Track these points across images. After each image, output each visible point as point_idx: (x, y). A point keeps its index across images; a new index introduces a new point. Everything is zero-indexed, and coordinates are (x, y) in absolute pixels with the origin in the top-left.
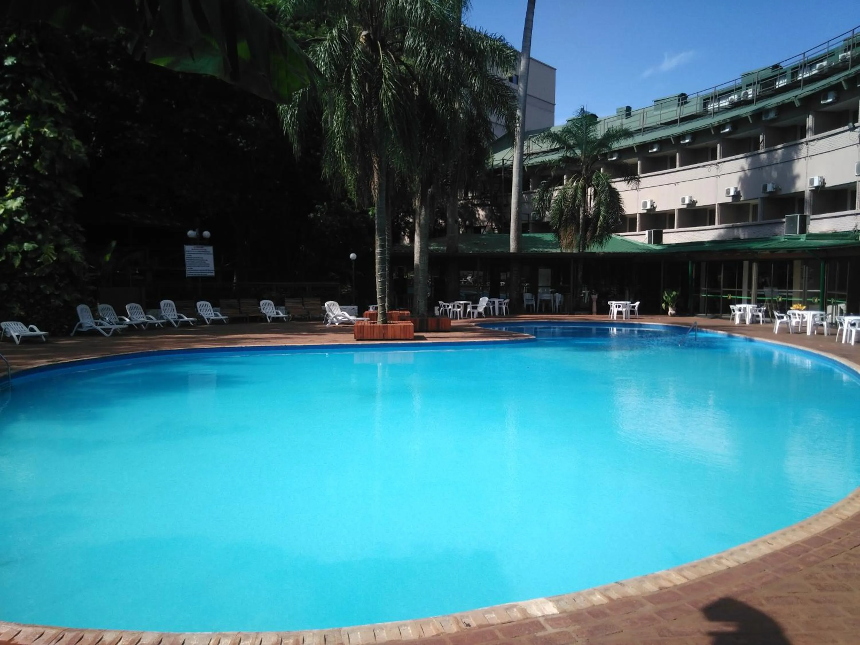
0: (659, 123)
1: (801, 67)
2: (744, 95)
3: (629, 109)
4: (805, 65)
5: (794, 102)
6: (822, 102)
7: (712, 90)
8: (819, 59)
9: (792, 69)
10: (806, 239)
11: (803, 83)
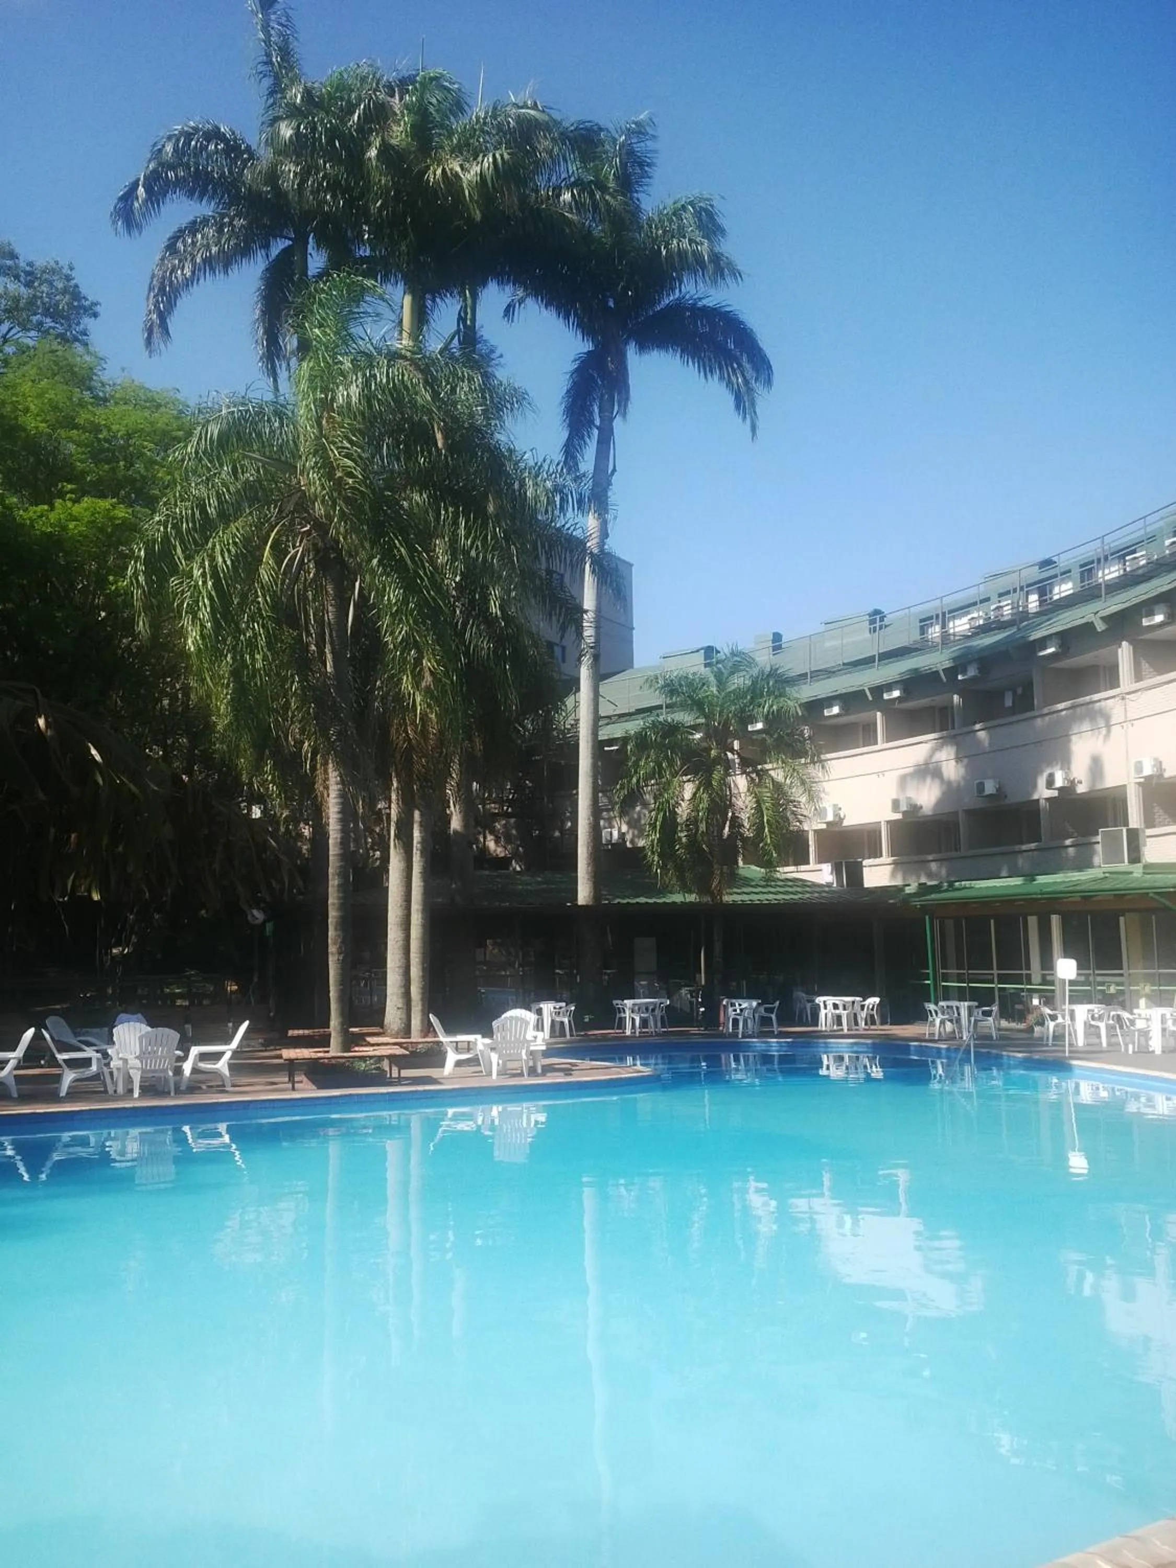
0: (841, 662)
1: (1099, 560)
3: (777, 637)
4: (1106, 558)
5: (1092, 623)
6: (1145, 622)
7: (937, 603)
8: (1128, 547)
9: (1082, 566)
10: (1144, 873)
11: (1106, 589)
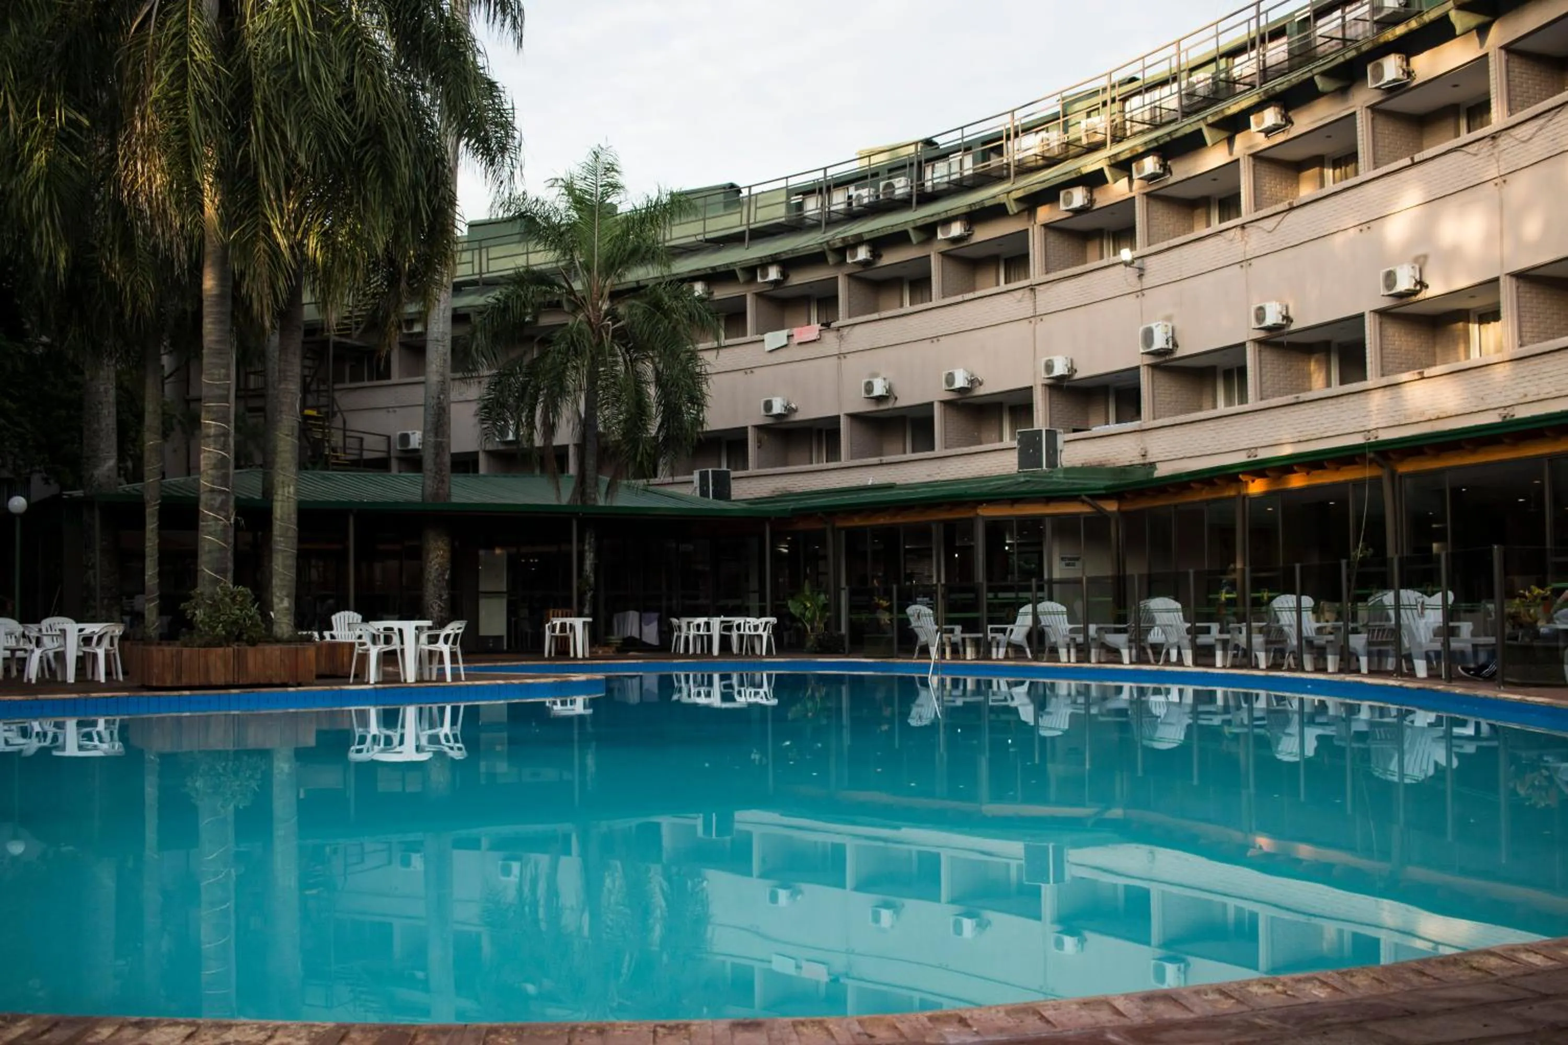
0: (700, 237)
2: (884, 189)
5: (1004, 204)
7: (820, 175)
11: (1014, 171)
